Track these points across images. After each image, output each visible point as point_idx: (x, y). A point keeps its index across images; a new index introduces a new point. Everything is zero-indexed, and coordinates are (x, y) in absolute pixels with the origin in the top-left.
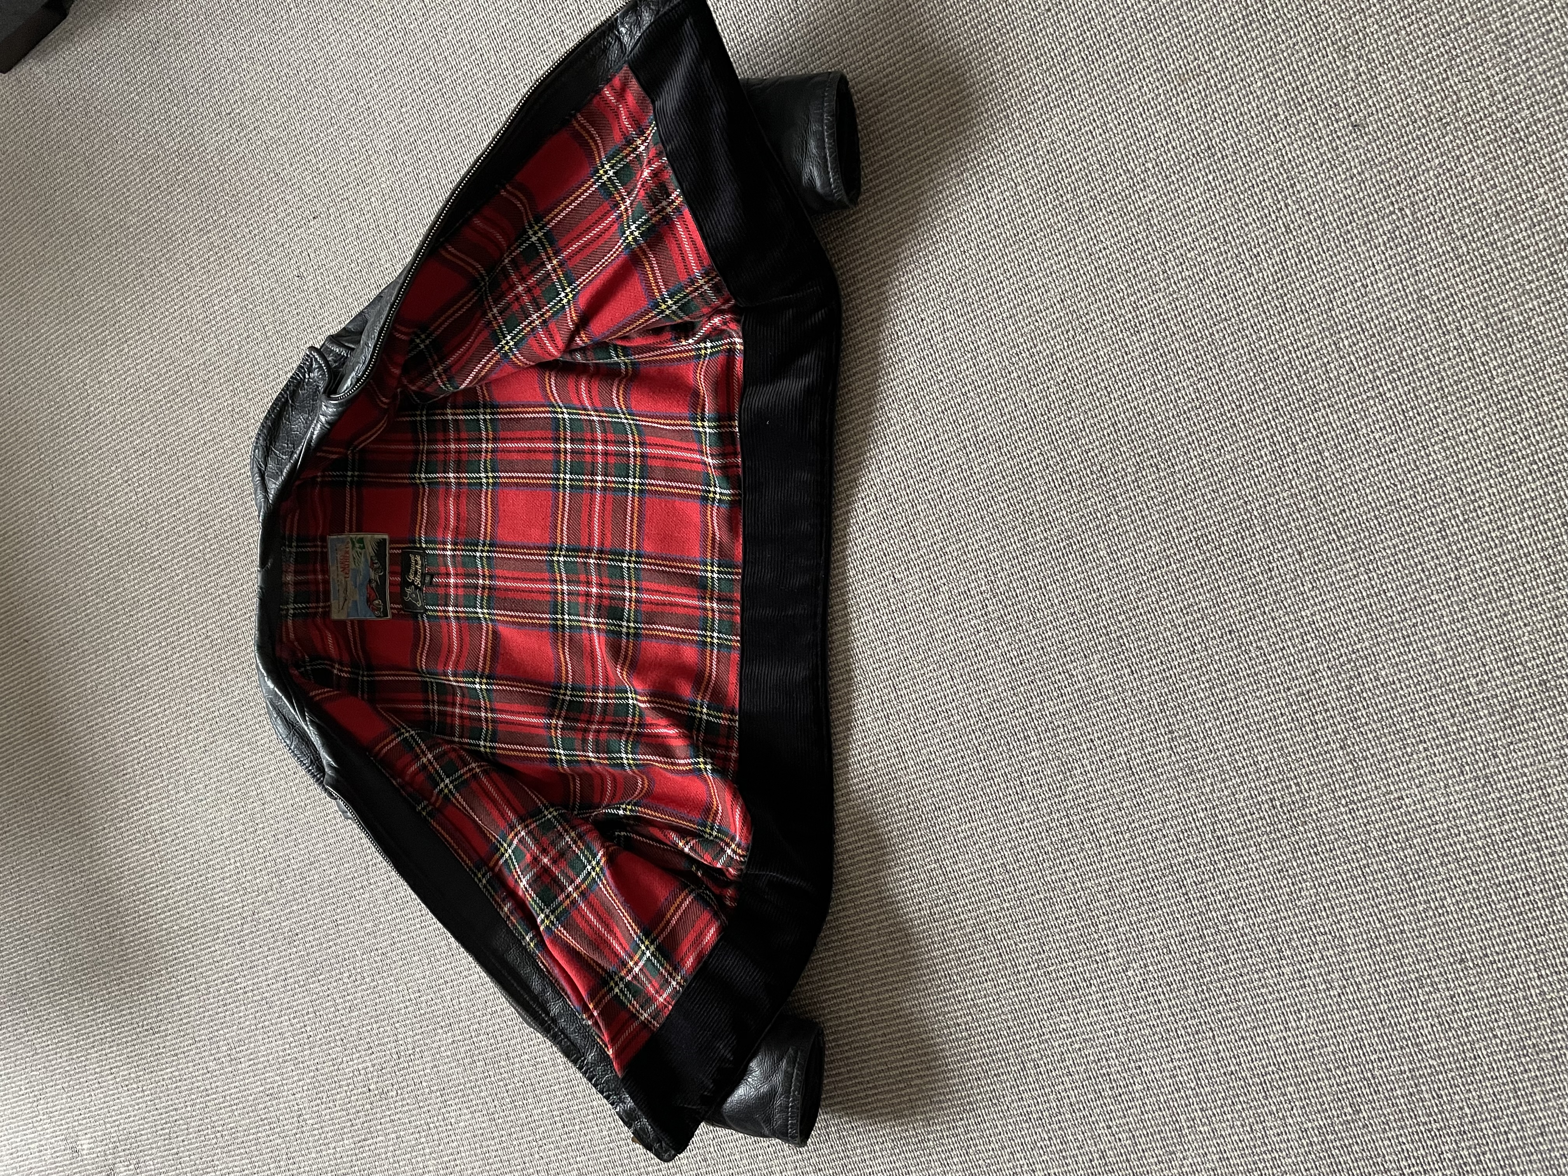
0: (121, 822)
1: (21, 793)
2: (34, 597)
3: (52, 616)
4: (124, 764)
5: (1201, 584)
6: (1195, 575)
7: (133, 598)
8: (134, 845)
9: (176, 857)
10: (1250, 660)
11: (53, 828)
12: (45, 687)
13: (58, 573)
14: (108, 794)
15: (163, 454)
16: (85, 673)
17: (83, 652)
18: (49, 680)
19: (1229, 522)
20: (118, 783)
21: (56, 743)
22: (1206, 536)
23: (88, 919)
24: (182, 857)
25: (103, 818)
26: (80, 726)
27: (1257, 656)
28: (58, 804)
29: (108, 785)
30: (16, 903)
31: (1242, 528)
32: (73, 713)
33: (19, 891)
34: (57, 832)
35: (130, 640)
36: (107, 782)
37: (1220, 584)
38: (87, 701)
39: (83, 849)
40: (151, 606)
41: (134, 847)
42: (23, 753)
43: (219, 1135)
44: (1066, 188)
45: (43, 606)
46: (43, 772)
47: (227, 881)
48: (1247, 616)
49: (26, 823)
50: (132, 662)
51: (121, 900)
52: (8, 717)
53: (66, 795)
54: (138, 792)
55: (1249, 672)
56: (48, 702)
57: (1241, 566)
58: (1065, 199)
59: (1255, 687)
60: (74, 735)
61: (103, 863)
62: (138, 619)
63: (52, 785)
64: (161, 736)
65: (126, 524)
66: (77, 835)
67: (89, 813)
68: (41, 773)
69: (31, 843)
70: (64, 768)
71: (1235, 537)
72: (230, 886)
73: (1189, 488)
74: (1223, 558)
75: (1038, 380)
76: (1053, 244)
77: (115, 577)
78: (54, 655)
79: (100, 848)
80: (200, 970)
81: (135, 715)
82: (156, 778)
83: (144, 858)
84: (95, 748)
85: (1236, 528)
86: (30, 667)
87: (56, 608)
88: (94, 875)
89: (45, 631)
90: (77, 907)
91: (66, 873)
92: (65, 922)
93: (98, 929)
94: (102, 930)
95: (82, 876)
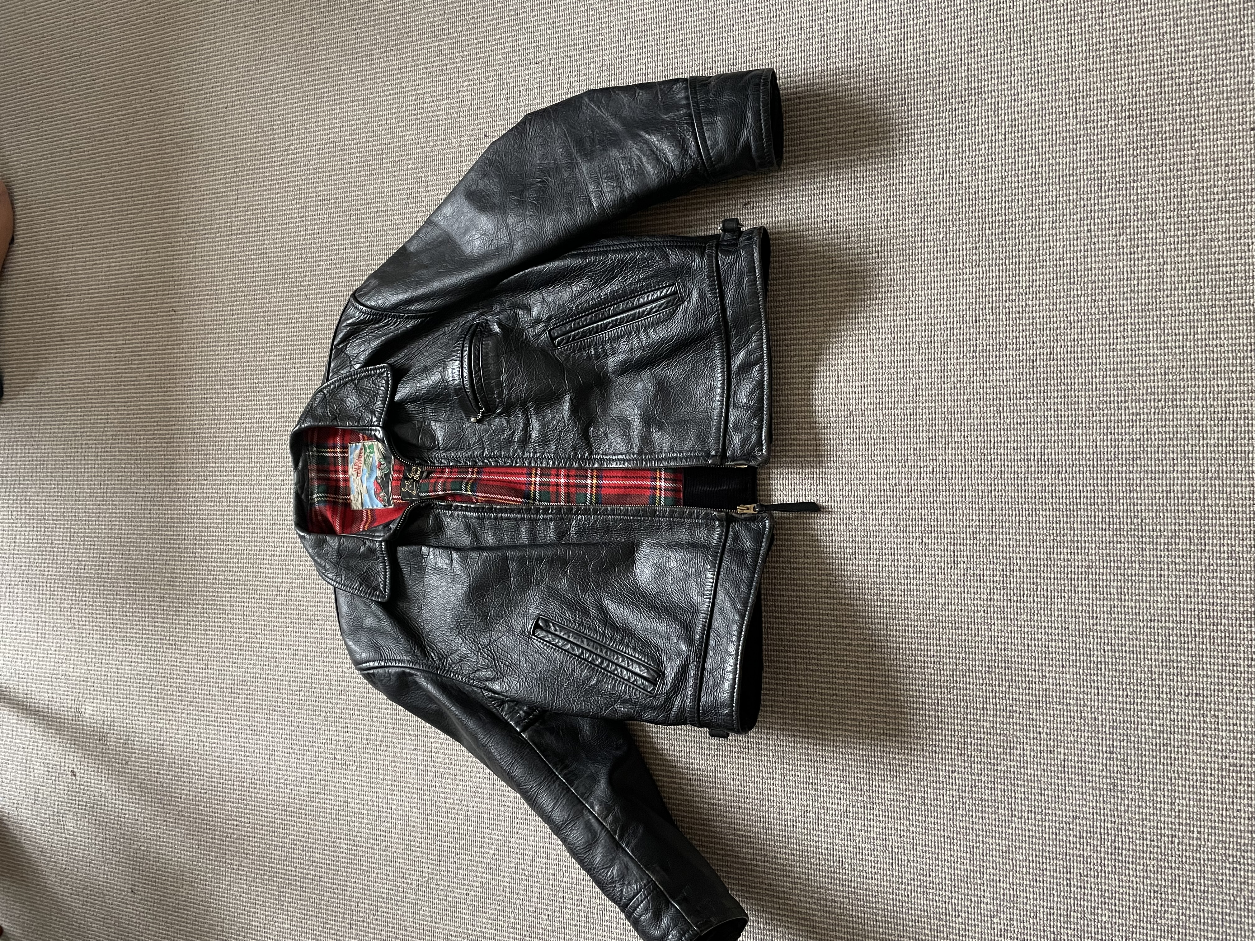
0: (205, 480)
1: (130, 427)
2: (193, 279)
4: (224, 437)
5: (1188, 648)
6: (1186, 639)
8: (209, 501)
9: (241, 524)
10: (1204, 723)
11: (147, 464)
12: (177, 353)
13: (219, 268)
14: (201, 455)
16: (215, 355)
18: (183, 348)
19: (1234, 608)
20: (213, 450)
21: (172, 400)
22: (1209, 612)
23: (153, 543)
24: (246, 526)
25: (191, 472)
26: (197, 394)
27: (1211, 722)
28: (157, 447)
29: (204, 448)
31: (1243, 617)
32: (194, 382)
34: (150, 468)
35: (261, 343)
36: (205, 446)
37: (1205, 654)
38: (209, 377)
39: (166, 489)
40: (287, 323)
41: (209, 504)
42: (142, 397)
43: (201, 744)
45: (198, 289)
46: (154, 418)
47: (276, 558)
48: (1217, 687)
49: (126, 451)
52: (139, 364)
53: (166, 443)
55: (1198, 732)
56: (176, 366)
57: (1229, 646)
59: (1198, 745)
60: (190, 399)
61: (180, 506)
62: (273, 329)
63: (158, 430)
66: (165, 476)
67: (181, 463)
68: (151, 418)
69: (126, 468)
70: (173, 421)
71: (1234, 622)
73: (1212, 567)
74: (1216, 634)
78: (194, 330)
79: (181, 493)
80: (230, 616)
81: (245, 403)
82: (246, 458)
83: (214, 515)
84: (204, 415)
86: (170, 333)
87: (208, 295)
88: (169, 512)
89: (193, 309)
90: (146, 530)
91: (146, 501)
92: (132, 538)
93: (158, 554)
94: (161, 556)
95: (159, 509)
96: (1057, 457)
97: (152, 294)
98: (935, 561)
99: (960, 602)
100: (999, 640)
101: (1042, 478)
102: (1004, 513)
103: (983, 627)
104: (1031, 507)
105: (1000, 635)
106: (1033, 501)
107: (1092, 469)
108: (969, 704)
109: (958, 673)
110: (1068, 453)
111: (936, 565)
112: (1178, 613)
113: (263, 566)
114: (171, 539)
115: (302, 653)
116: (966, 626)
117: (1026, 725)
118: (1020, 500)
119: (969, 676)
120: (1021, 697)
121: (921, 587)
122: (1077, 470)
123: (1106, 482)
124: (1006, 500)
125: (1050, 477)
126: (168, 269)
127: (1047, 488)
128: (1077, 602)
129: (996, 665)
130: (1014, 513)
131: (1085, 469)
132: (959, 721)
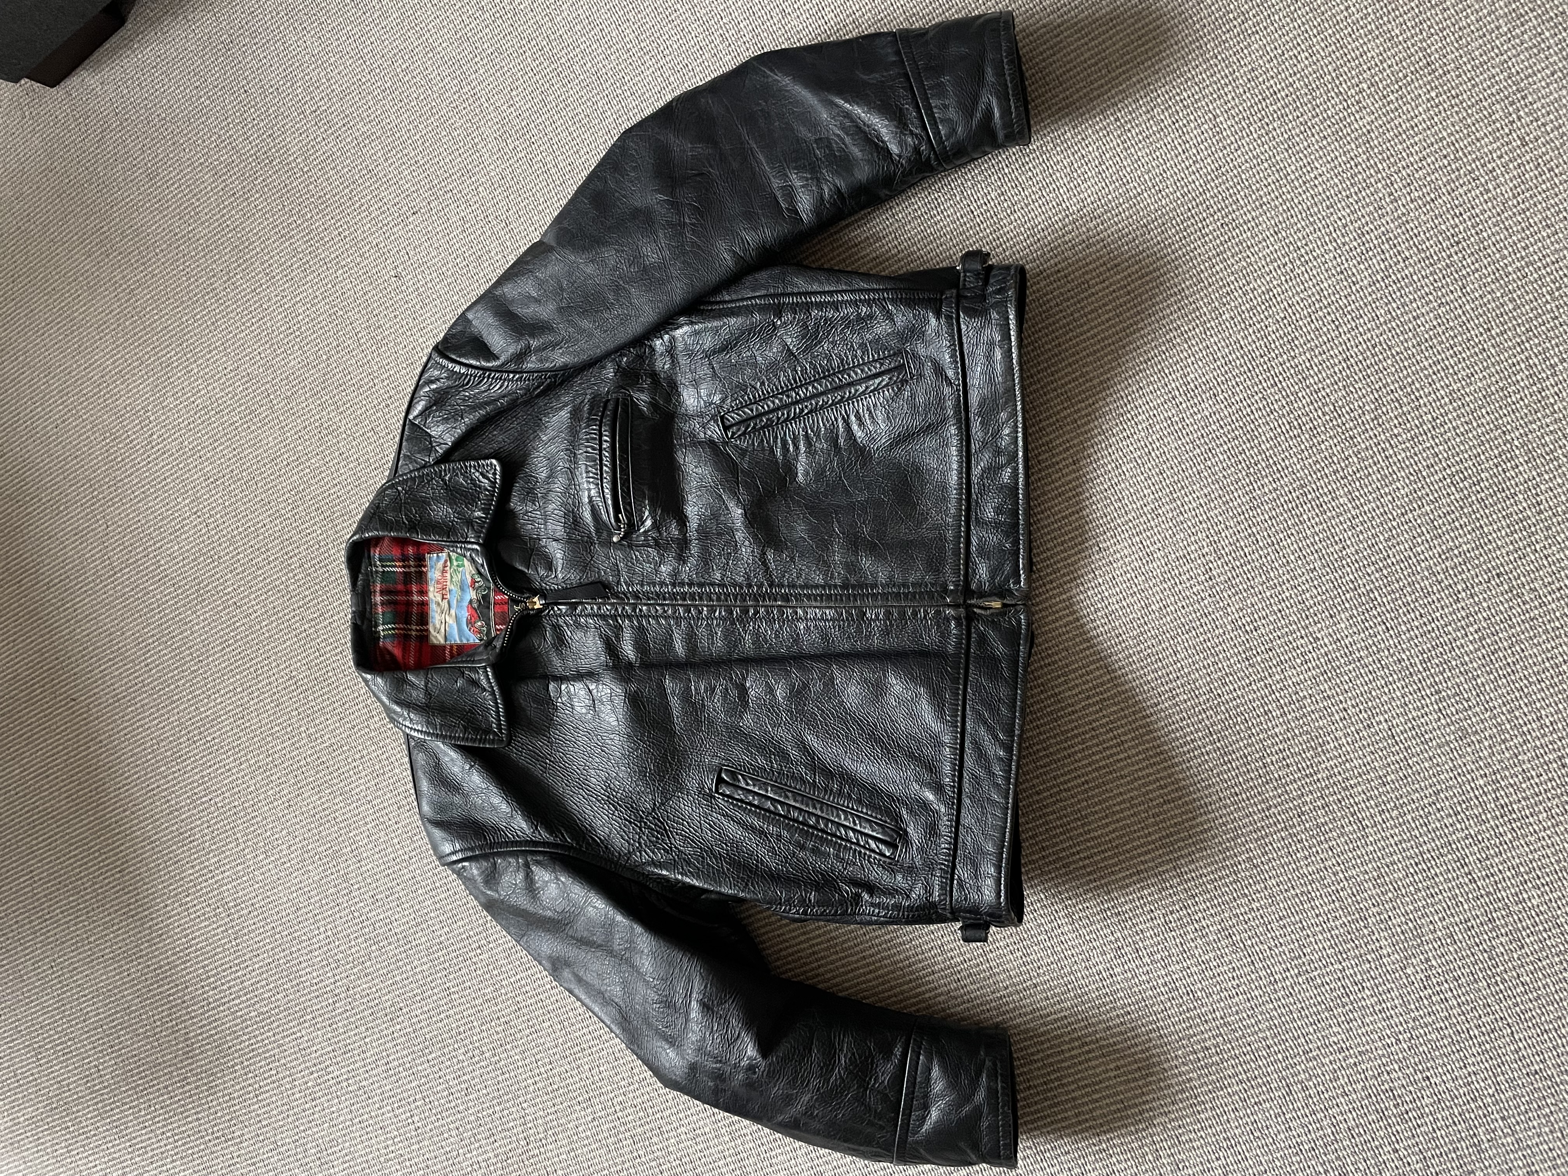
0: (187, 896)
1: (65, 874)
2: (84, 650)
3: (105, 670)
4: (191, 829)
5: (1461, 525)
6: (1453, 516)
7: (203, 641)
8: (202, 921)
9: (253, 931)
10: (1524, 604)
11: (103, 911)
12: (96, 750)
13: (112, 621)
14: (170, 866)
15: (239, 480)
16: (144, 731)
17: (142, 706)
18: (100, 742)
19: (1487, 455)
20: (183, 852)
21: (108, 813)
22: (1462, 472)
23: (147, 1013)
24: (261, 930)
25: (165, 894)
27: (1531, 599)
28: (109, 883)
29: (171, 855)
30: (57, 1002)
31: (1503, 461)
32: (129, 776)
33: (62, 988)
34: (109, 914)
35: (198, 689)
36: (171, 852)
37: (1482, 523)
38: (147, 761)
40: (224, 649)
41: (203, 924)
42: (68, 828)
44: (1272, 115)
45: (94, 659)
46: (92, 847)
47: (317, 953)
48: (1516, 556)
49: (71, 908)
50: (201, 713)
51: (187, 987)
52: (51, 787)
53: (120, 872)
54: (208, 859)
55: (1523, 618)
56: (100, 767)
57: (1505, 501)
58: (1271, 127)
60: (131, 801)
61: (165, 945)
62: (208, 664)
63: (103, 861)
64: (236, 793)
65: (194, 560)
66: (133, 916)
67: (147, 890)
69: (77, 929)
70: (119, 840)
71: (1495, 471)
72: (319, 959)
73: (1438, 421)
74: (1483, 495)
75: (1254, 319)
76: (1262, 175)
77: (181, 620)
84: (156, 813)
85: (1495, 461)
86: (78, 729)
87: (110, 660)
88: (154, 960)
89: (97, 687)
90: (133, 999)
91: (119, 961)
92: (117, 1019)
93: (158, 1023)
94: (163, 1024)
95: (139, 964)
96: (1204, 380)
97: (38, 691)
98: (1125, 563)
99: (1176, 598)
100: (1244, 622)
101: (1199, 411)
102: (1176, 470)
103: (1218, 615)
104: (1203, 450)
105: (1241, 614)
106: (1203, 441)
107: (1249, 374)
108: (1246, 715)
109: (1216, 684)
110: (1214, 369)
111: (1129, 568)
112: (1428, 490)
113: (303, 972)
114: (169, 995)
115: (396, 1063)
116: (1198, 623)
117: (1324, 707)
118: (1187, 447)
119: (1230, 681)
120: (1301, 677)
121: (1123, 602)
122: (1234, 383)
123: (1272, 382)
124: (1171, 454)
125: (1207, 405)
126: (48, 651)
127: (1211, 420)
128: (1308, 532)
129: (1255, 652)
130: (1188, 465)
131: (1242, 378)
132: (1245, 742)
